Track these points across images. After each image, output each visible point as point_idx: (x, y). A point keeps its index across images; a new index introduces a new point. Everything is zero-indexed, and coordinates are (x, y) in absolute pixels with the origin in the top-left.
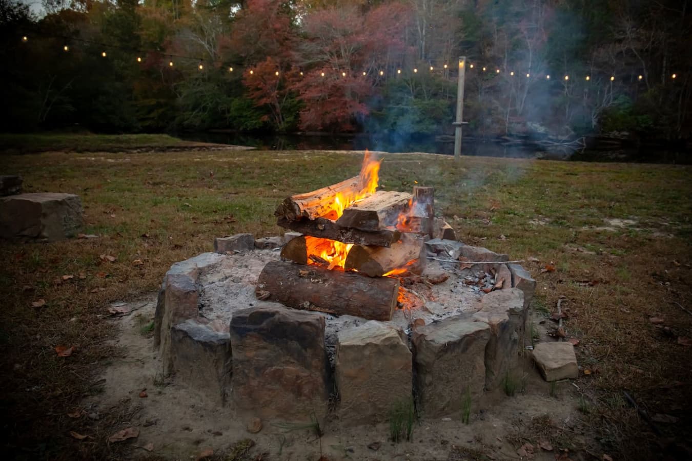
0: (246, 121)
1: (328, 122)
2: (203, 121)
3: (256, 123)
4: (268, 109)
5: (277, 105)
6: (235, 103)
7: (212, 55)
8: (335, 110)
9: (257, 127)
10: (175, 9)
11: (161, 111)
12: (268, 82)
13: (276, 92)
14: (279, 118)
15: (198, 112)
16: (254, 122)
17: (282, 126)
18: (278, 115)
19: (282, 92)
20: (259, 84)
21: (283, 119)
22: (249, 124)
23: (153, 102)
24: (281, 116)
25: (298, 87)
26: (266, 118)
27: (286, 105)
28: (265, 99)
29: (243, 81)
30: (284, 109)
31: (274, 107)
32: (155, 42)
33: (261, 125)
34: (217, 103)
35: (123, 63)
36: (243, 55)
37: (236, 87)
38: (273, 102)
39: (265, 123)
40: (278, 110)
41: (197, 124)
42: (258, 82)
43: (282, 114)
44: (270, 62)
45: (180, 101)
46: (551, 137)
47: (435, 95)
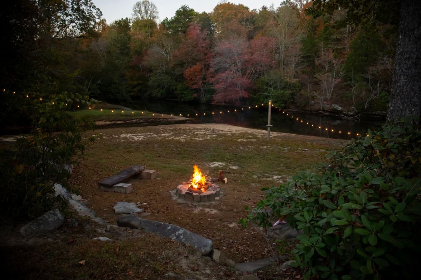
0: (185, 96)
1: (227, 101)
2: (162, 94)
3: (190, 98)
4: (197, 91)
5: (202, 88)
6: (180, 86)
7: (168, 59)
8: (231, 95)
9: (191, 99)
10: (149, 32)
11: (139, 87)
12: (197, 77)
13: (201, 82)
14: (202, 95)
15: (160, 90)
16: (189, 97)
17: (204, 100)
18: (202, 94)
19: (205, 81)
20: (192, 78)
21: (205, 96)
22: (186, 98)
23: (136, 83)
24: (203, 94)
25: (213, 81)
26: (195, 95)
27: (206, 88)
28: (195, 86)
29: (184, 76)
30: (205, 90)
31: (200, 90)
32: (138, 50)
33: (193, 99)
34: (170, 85)
35: (121, 61)
36: (184, 61)
37: (181, 78)
38: (199, 88)
39: (195, 98)
40: (202, 91)
41: (159, 96)
42: (192, 77)
43: (204, 93)
44: (199, 66)
45: (150, 83)
46: (344, 112)
47: (284, 88)
